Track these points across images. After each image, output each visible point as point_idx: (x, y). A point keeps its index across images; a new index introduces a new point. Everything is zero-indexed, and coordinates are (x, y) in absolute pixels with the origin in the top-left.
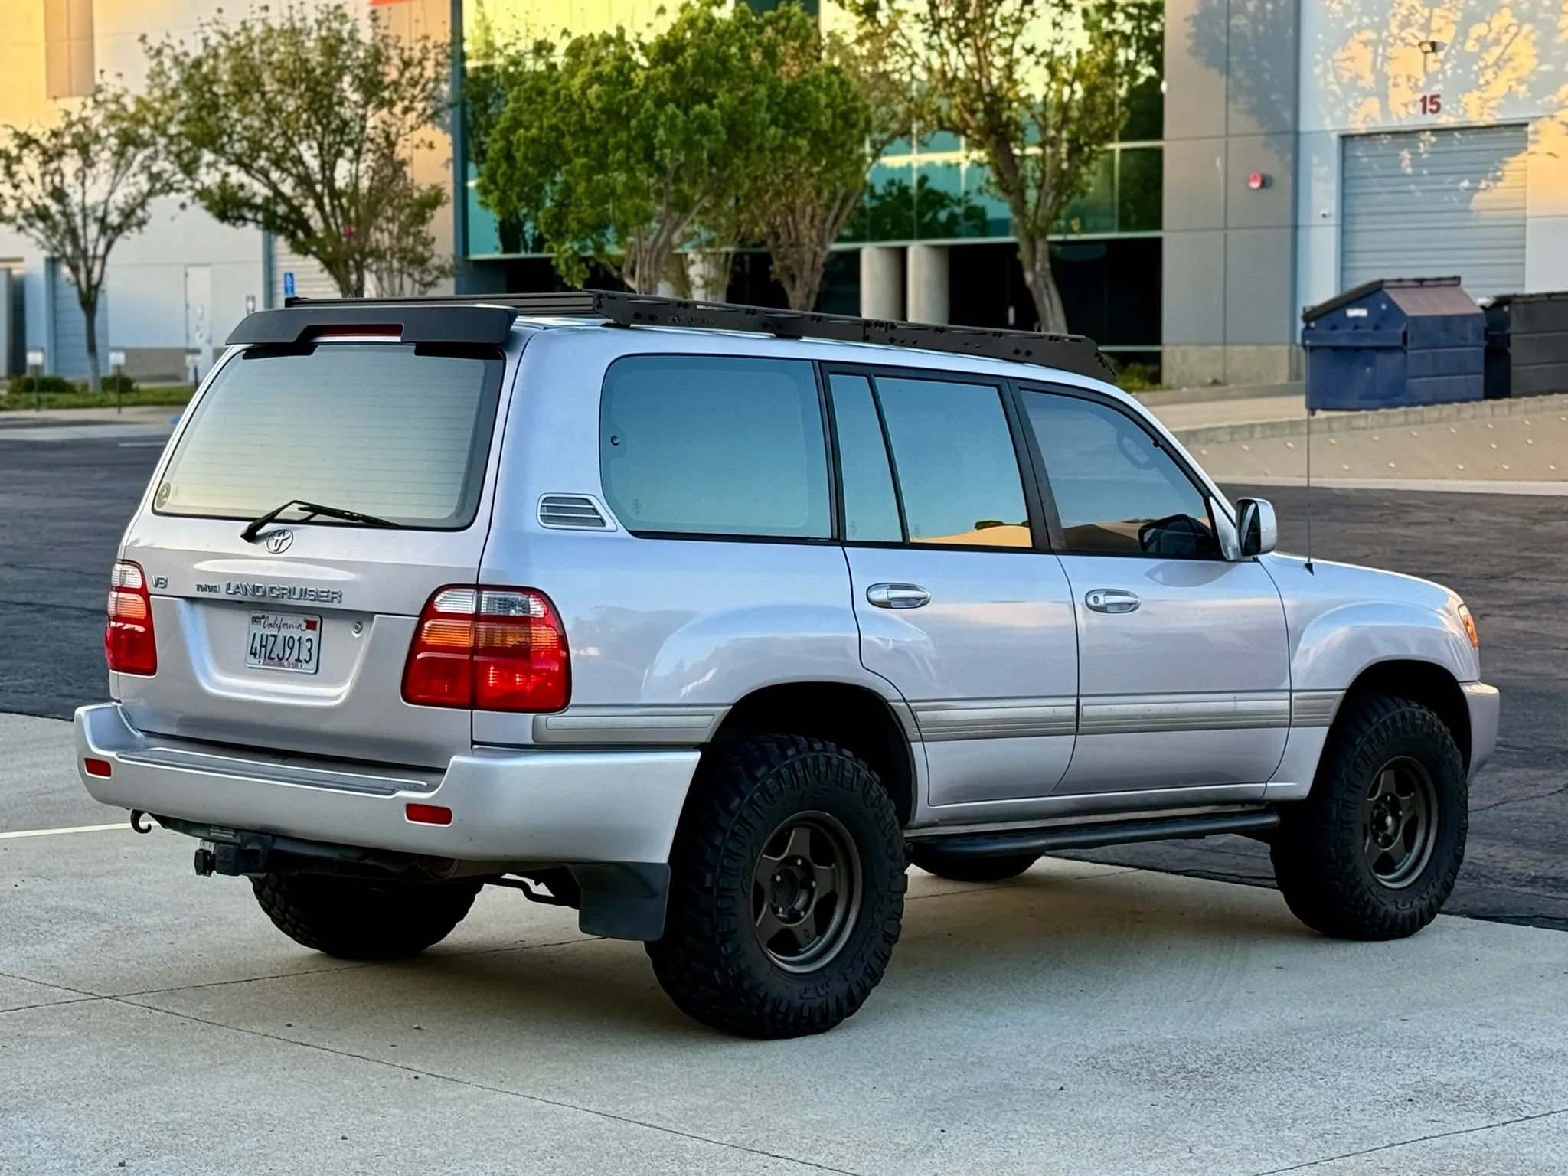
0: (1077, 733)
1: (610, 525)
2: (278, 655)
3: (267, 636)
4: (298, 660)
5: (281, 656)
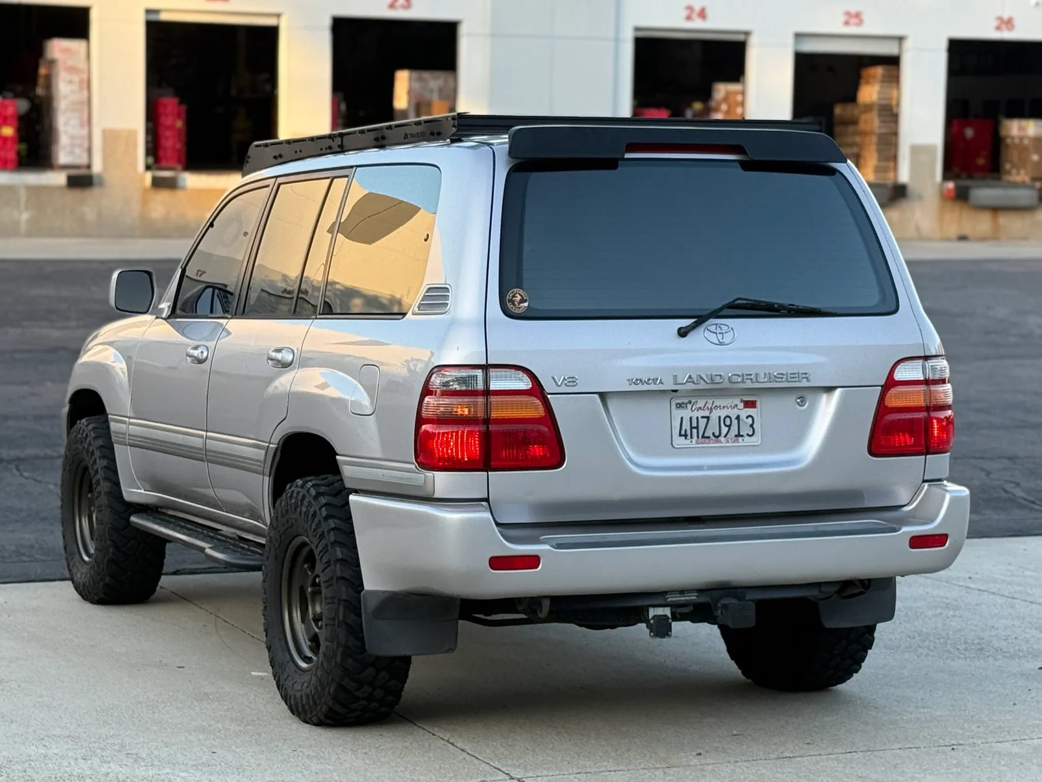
2: (713, 434)
3: (697, 418)
4: (739, 435)
5: (717, 434)
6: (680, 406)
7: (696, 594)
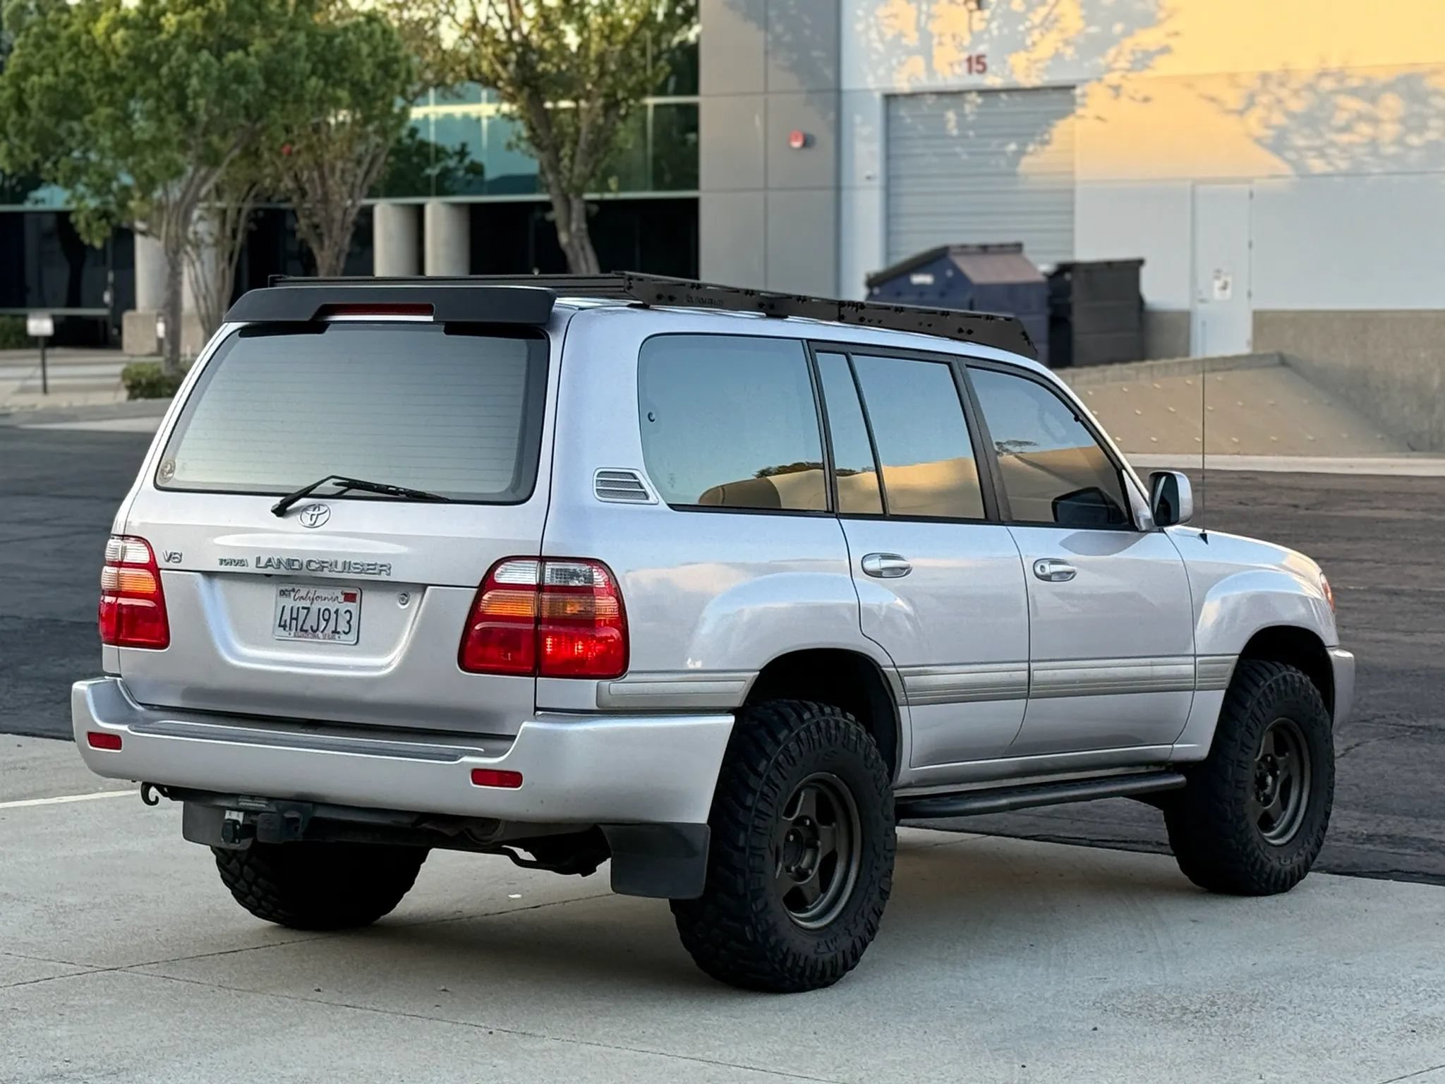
0: (1027, 697)
1: (652, 500)
2: (312, 627)
3: (298, 608)
4: (335, 632)
5: (315, 628)
6: (283, 593)
7: (265, 802)
